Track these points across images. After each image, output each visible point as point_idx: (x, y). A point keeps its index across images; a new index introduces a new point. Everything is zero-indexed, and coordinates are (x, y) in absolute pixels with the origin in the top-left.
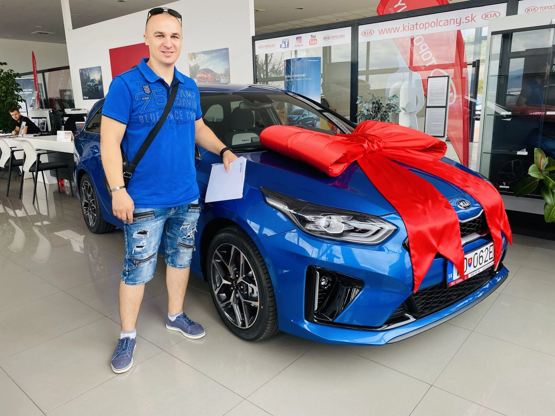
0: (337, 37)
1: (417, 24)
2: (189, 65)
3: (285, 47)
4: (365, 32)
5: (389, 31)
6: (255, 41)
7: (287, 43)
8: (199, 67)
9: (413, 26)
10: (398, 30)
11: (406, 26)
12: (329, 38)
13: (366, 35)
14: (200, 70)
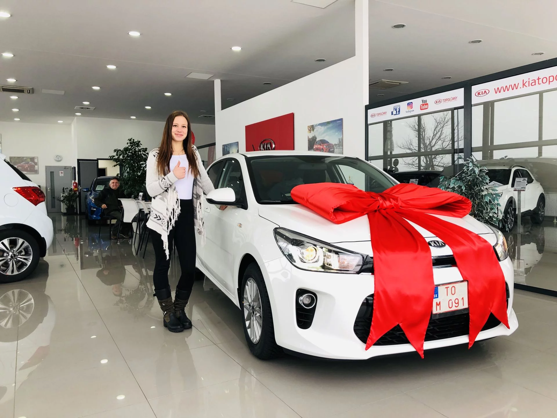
0: (449, 99)
1: (539, 79)
2: (308, 137)
3: (396, 114)
4: (479, 92)
5: (506, 89)
6: (369, 111)
7: (398, 110)
8: (316, 138)
9: (534, 81)
10: (517, 86)
11: (526, 82)
12: (441, 101)
13: (480, 95)
14: (317, 142)
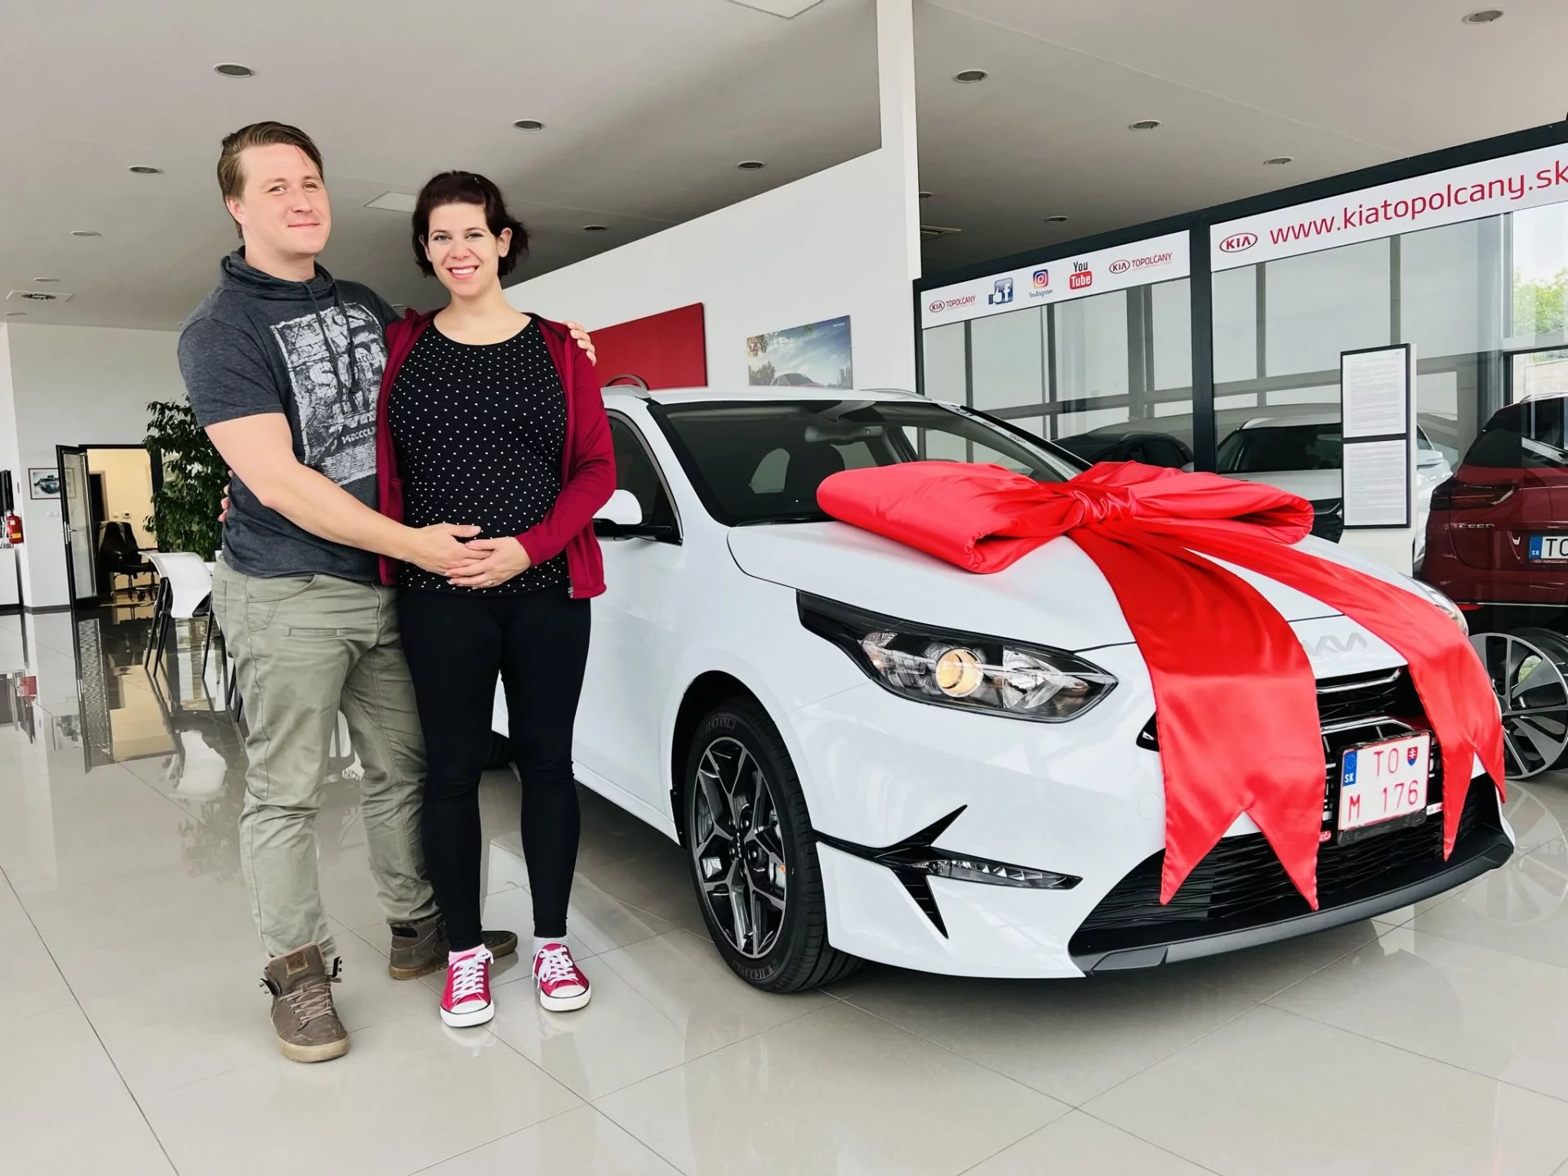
0: (1149, 260)
1: (1386, 205)
2: (750, 368)
3: (1003, 301)
4: (1230, 240)
5: (1302, 231)
6: (923, 294)
7: (1006, 291)
9: (1374, 211)
10: (1329, 227)
11: (1354, 213)
12: (1127, 266)
13: (1233, 247)
14: (776, 381)
